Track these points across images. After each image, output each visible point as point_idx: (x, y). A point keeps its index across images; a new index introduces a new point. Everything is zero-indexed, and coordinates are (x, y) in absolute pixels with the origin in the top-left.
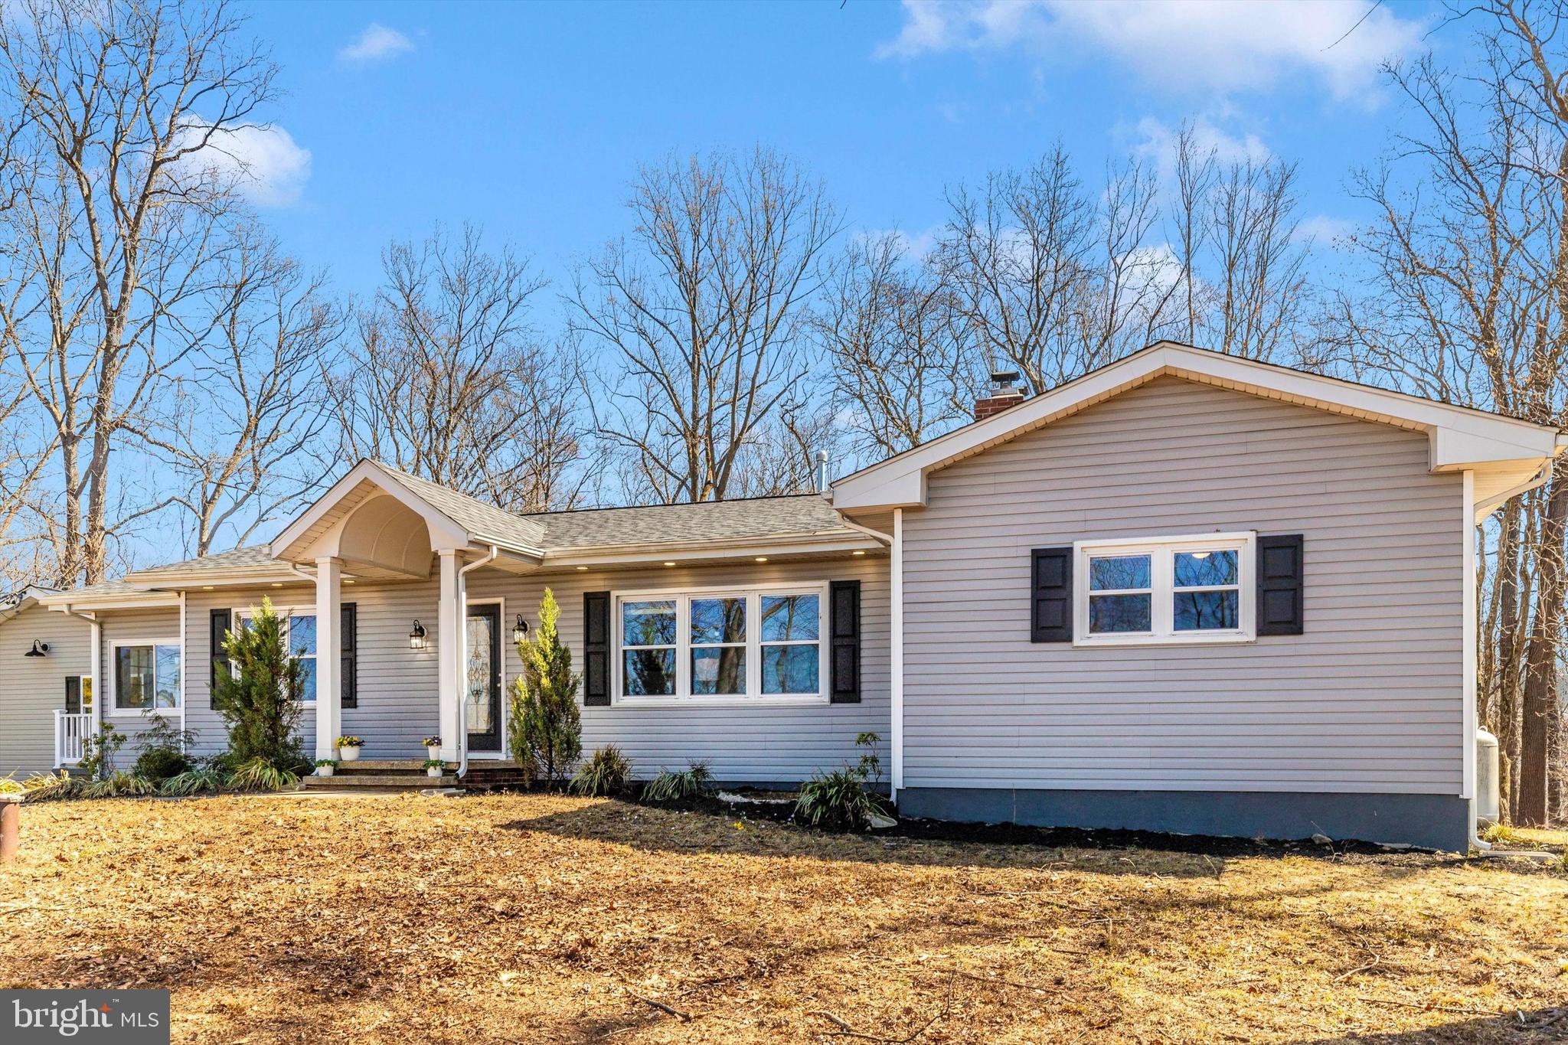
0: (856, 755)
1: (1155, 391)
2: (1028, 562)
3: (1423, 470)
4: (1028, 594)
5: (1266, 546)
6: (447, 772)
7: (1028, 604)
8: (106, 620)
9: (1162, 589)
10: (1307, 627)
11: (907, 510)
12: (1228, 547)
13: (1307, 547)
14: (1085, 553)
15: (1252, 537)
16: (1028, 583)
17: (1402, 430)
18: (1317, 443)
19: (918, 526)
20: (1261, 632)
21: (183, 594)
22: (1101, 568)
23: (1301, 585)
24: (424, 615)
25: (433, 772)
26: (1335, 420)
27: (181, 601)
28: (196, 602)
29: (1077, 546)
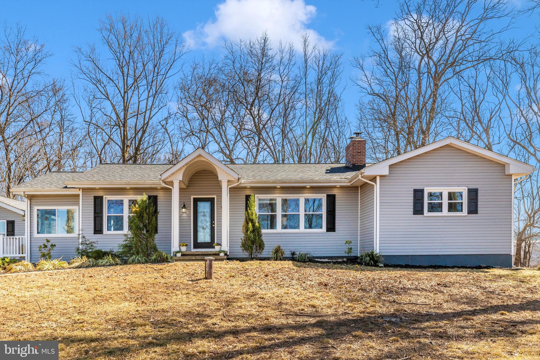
0: (346, 248)
1: (444, 149)
2: (412, 192)
3: (504, 174)
4: (412, 201)
5: (470, 191)
6: (226, 254)
7: (412, 204)
8: (33, 198)
9: (445, 202)
10: (479, 212)
11: (381, 176)
12: (460, 191)
13: (479, 192)
14: (427, 190)
15: (467, 188)
16: (412, 198)
17: (499, 164)
18: (481, 165)
19: (383, 181)
20: (468, 213)
21: (81, 190)
22: (430, 195)
23: (477, 201)
24: (187, 201)
25: (222, 254)
26: (484, 160)
27: (80, 193)
28: (86, 193)
29: (425, 189)
